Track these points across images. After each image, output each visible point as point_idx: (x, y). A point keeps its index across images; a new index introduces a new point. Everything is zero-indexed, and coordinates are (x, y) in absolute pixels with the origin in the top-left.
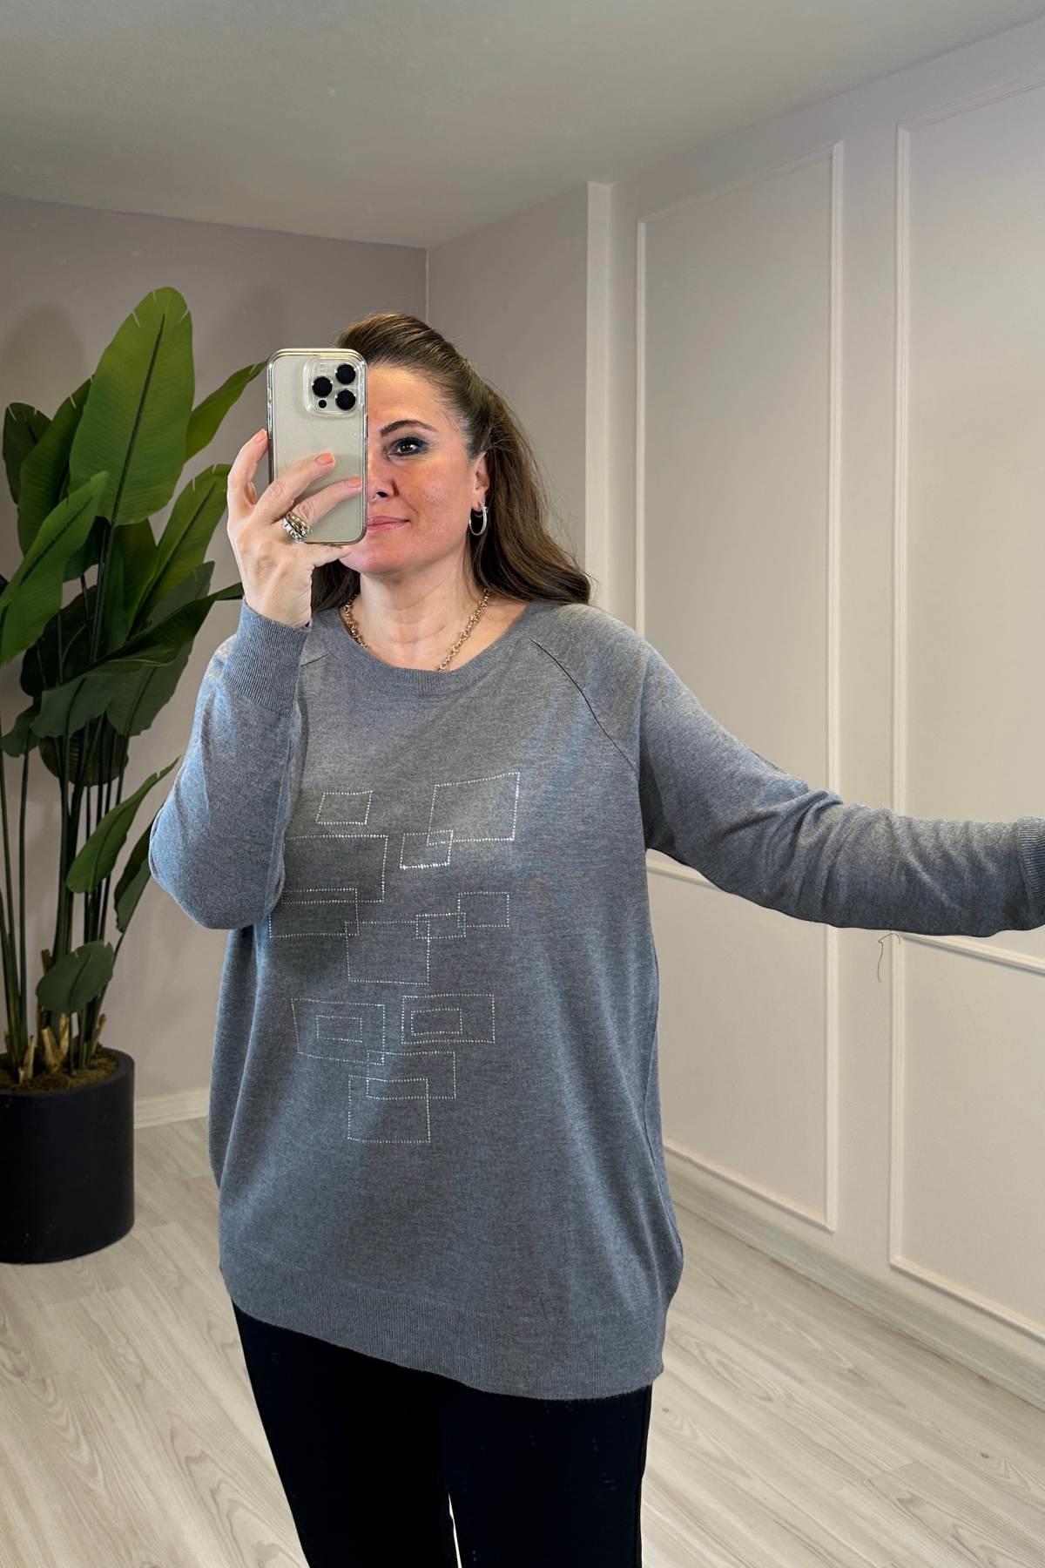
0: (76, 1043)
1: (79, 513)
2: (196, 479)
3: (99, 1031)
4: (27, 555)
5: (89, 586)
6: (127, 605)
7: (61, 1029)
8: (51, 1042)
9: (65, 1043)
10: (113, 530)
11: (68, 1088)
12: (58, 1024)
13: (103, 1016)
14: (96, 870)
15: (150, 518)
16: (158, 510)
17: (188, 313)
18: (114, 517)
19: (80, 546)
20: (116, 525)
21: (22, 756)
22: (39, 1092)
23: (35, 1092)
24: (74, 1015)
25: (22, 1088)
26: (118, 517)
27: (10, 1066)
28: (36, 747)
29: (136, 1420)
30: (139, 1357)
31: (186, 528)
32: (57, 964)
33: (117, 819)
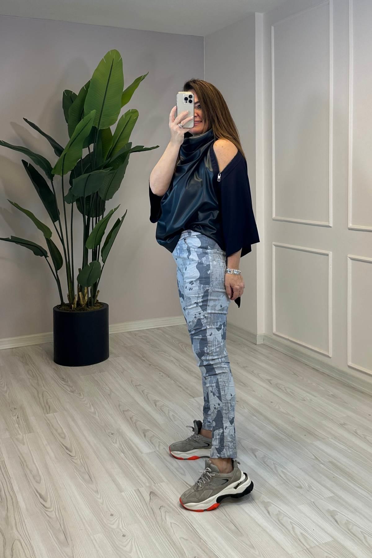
0: (89, 299)
1: (87, 124)
2: (125, 114)
3: (97, 296)
4: (71, 139)
5: (91, 151)
7: (85, 293)
8: (82, 297)
10: (98, 131)
11: (87, 311)
12: (84, 291)
13: (99, 290)
14: (95, 242)
15: (110, 127)
16: (113, 124)
17: (121, 58)
18: (98, 126)
19: (88, 135)
20: (99, 129)
21: (71, 204)
22: (78, 311)
23: (77, 312)
24: (89, 288)
25: (73, 311)
26: (100, 127)
27: (69, 305)
28: (75, 202)
29: (108, 402)
30: (109, 388)
31: (122, 131)
32: (83, 270)
33: (101, 225)
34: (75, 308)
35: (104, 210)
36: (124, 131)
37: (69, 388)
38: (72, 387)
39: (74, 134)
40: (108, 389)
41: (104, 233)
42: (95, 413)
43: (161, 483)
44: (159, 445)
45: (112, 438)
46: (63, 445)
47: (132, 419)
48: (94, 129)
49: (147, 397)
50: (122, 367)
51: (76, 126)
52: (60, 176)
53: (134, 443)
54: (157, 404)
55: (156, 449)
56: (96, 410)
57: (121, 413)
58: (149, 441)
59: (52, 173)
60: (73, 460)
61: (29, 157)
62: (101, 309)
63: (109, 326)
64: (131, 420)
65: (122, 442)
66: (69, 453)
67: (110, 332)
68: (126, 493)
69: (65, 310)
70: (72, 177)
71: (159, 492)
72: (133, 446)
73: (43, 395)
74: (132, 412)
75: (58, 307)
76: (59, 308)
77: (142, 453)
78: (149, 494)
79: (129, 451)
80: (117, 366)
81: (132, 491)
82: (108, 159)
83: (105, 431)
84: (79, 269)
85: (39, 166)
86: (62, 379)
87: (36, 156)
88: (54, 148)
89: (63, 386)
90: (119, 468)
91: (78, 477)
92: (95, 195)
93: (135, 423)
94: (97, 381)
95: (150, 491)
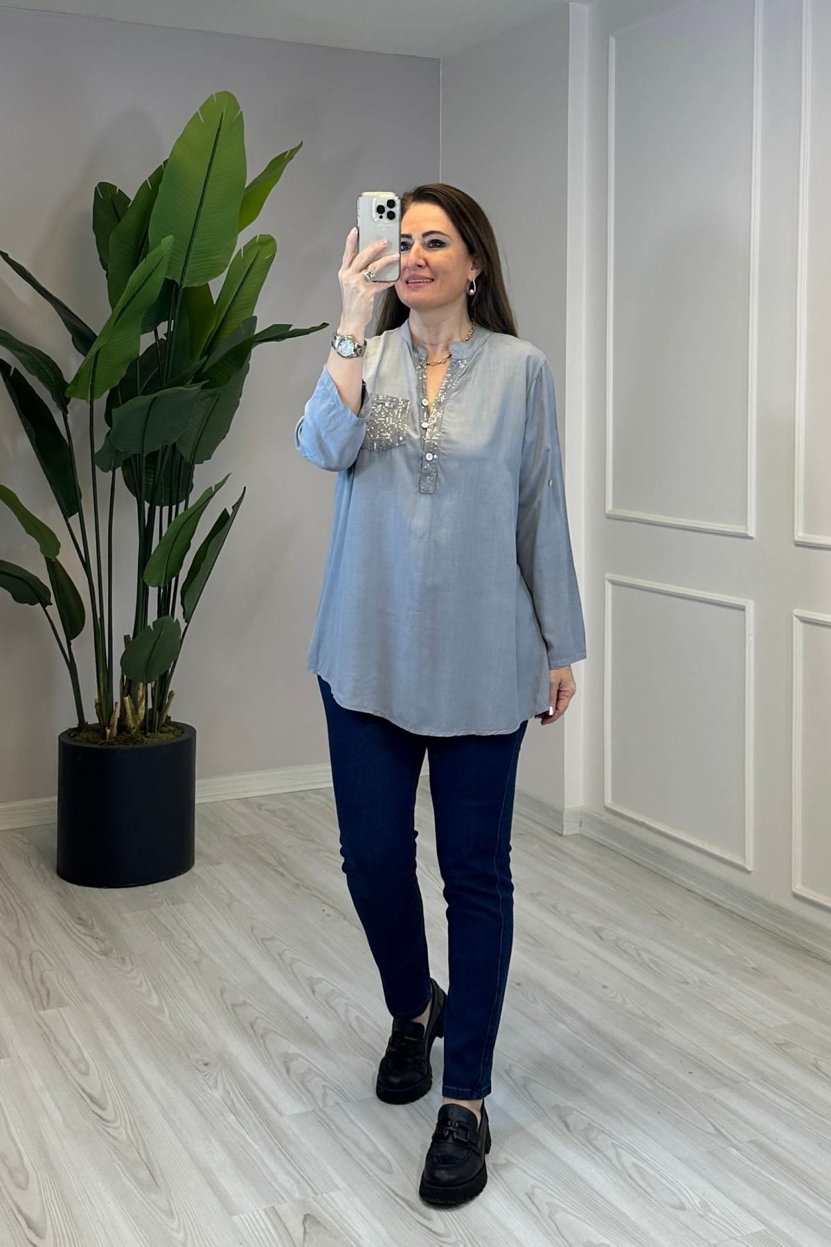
0: (150, 713)
1: (154, 272)
2: (244, 247)
3: (168, 706)
4: (115, 308)
5: (159, 338)
6: (192, 352)
7: (139, 699)
8: (132, 710)
9: (142, 711)
10: (181, 291)
11: (144, 744)
12: (137, 694)
13: (172, 691)
14: (166, 570)
15: (210, 283)
16: (216, 276)
17: (241, 113)
18: (182, 280)
19: (154, 301)
20: (183, 287)
21: (110, 472)
22: (121, 746)
23: (118, 746)
24: (149, 685)
25: (108, 743)
26: (185, 280)
27: (99, 729)
28: (120, 468)
29: (193, 980)
30: (196, 944)
31: (236, 290)
32: (135, 639)
33: (184, 523)
34: (114, 738)
35: (189, 487)
36: (242, 289)
37: (96, 942)
38: (103, 941)
39: (122, 299)
40: (195, 947)
41: (188, 547)
42: (161, 1010)
43: (331, 1193)
44: (325, 1095)
45: (206, 1075)
46: (84, 1090)
47: (255, 1027)
48: (170, 286)
49: (292, 970)
50: (227, 891)
51: (127, 282)
52: (84, 401)
53: (260, 1089)
54: (318, 987)
55: (318, 1106)
56: (164, 1002)
57: (226, 1010)
58: (299, 1084)
59: (66, 394)
60: (109, 1130)
62: (179, 739)
63: (197, 782)
64: (252, 1028)
65: (230, 1084)
66: (100, 1112)
67: (200, 798)
68: (245, 1217)
69: (88, 740)
70: (112, 402)
71: (327, 1216)
72: (261, 1097)
73: (31, 960)
74: (254, 1008)
75: (70, 733)
76: (72, 737)
77: (281, 1114)
78: (302, 1220)
79: (249, 1110)
80: (214, 888)
81: (258, 1211)
82: (203, 359)
83: (188, 1057)
84: (125, 636)
85: (36, 377)
86: (79, 921)
87: (28, 351)
88: (70, 332)
89: (82, 940)
90: (225, 1152)
91: (123, 1175)
92: (169, 451)
93: (262, 1038)
94: (163, 925)
95: (305, 1213)
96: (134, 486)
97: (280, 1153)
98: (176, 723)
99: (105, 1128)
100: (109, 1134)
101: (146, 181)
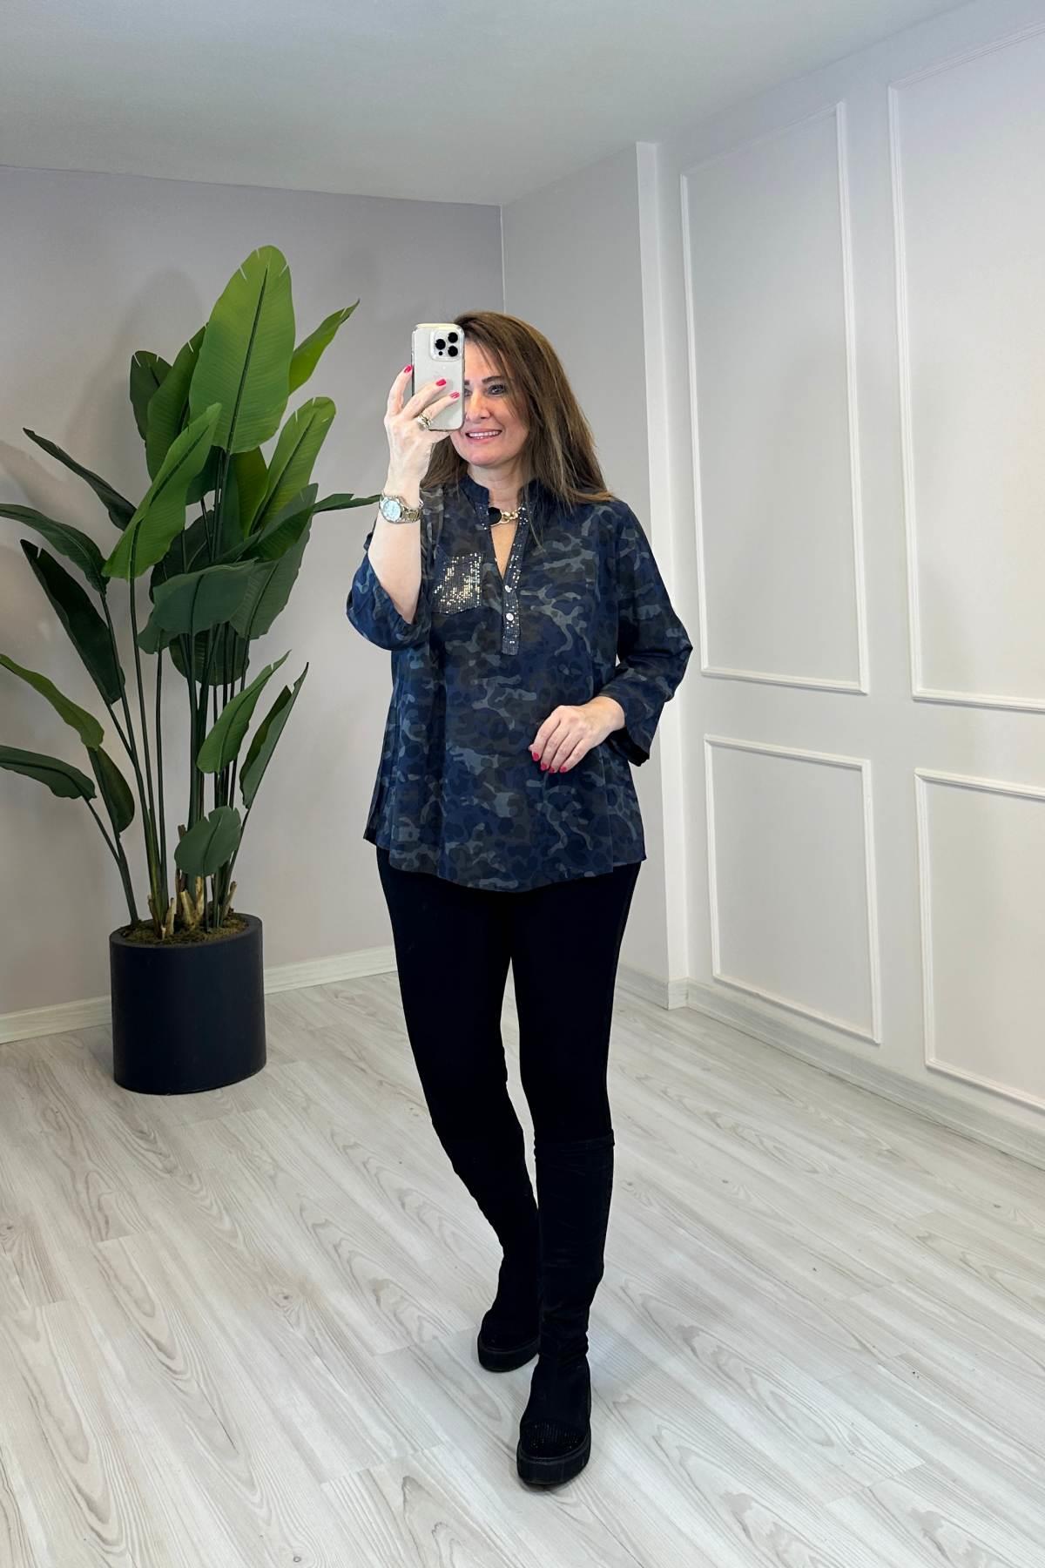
0: (210, 907)
1: (198, 440)
2: (299, 411)
3: (230, 897)
4: (155, 480)
5: (207, 509)
6: (242, 524)
7: (197, 893)
8: (189, 904)
9: (201, 906)
10: (228, 458)
11: (204, 941)
12: (195, 887)
13: (234, 882)
14: (223, 752)
15: (261, 447)
16: (267, 439)
17: (287, 267)
18: (229, 446)
19: (199, 471)
20: (231, 453)
21: (156, 654)
22: (179, 945)
23: (177, 944)
24: (209, 879)
25: (164, 943)
26: (232, 446)
27: (154, 927)
28: (168, 649)
29: (269, 1199)
30: (272, 1158)
31: (291, 456)
32: (192, 830)
33: (240, 706)
34: (171, 936)
35: (245, 663)
36: (297, 454)
37: (160, 1159)
38: (167, 1157)
39: (164, 470)
40: (270, 1160)
41: (246, 728)
42: (234, 1235)
43: (435, 1449)
44: (420, 1328)
45: (286, 1312)
46: (149, 1336)
47: (339, 1251)
48: (216, 454)
49: (378, 1179)
50: (302, 1091)
51: (168, 449)
52: (123, 580)
53: (346, 1323)
54: (407, 1200)
55: (413, 1341)
56: (237, 1226)
57: (308, 1234)
58: (391, 1316)
59: (103, 574)
60: (179, 1384)
61: (39, 534)
62: (244, 933)
64: (337, 1251)
65: (313, 1320)
66: (167, 1362)
68: (336, 1484)
69: (142, 939)
70: (156, 579)
71: (429, 1478)
72: (349, 1334)
73: (87, 1183)
74: (337, 1227)
75: (124, 932)
76: (125, 937)
77: (373, 1354)
78: (400, 1485)
79: (337, 1351)
80: (289, 1089)
81: (350, 1475)
82: (254, 533)
83: (267, 1291)
84: (179, 827)
85: (67, 557)
86: (140, 1134)
87: (59, 529)
88: (108, 507)
89: (142, 1155)
90: (311, 1403)
91: (195, 1438)
92: (221, 629)
93: (349, 1262)
94: (234, 1136)
95: (404, 1475)
96: (183, 666)
97: (372, 1400)
98: (239, 914)
99: (176, 1382)
100: (177, 1387)
101: (187, 344)
